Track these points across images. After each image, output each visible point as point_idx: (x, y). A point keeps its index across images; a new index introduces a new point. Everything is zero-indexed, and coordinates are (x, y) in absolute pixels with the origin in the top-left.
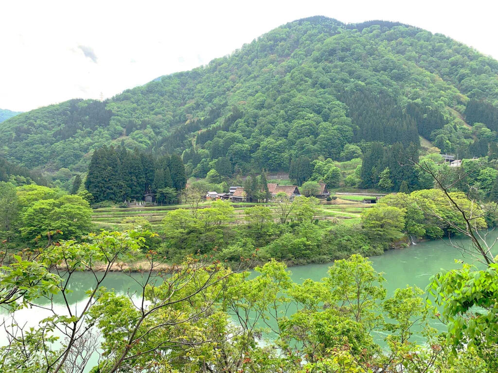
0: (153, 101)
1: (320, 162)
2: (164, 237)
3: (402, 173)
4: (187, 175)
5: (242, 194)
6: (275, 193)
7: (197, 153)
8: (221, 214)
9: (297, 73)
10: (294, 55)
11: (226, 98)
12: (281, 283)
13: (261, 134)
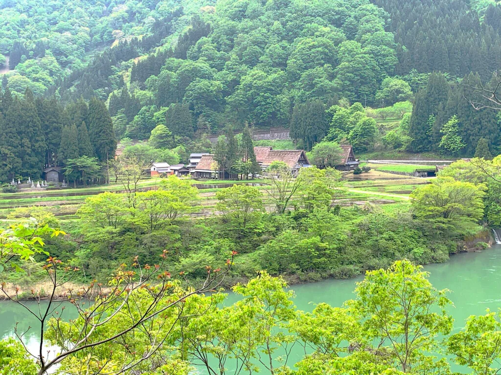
0: (55, 8)
1: (341, 109)
2: (80, 241)
3: (479, 126)
4: (118, 135)
5: (212, 166)
6: (266, 162)
7: (133, 96)
8: (177, 201)
12: (278, 310)
13: (241, 64)
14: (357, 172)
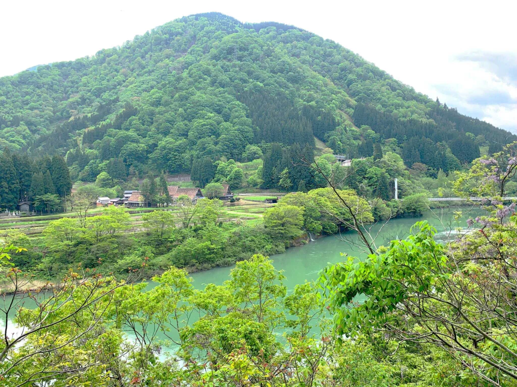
0: (27, 94)
1: (222, 163)
2: (45, 251)
3: (300, 174)
4: (73, 179)
5: (140, 199)
6: (176, 197)
7: (84, 153)
8: (115, 222)
9: (195, 70)
10: (191, 51)
11: (116, 93)
12: (182, 290)
13: (158, 134)
14: (233, 201)
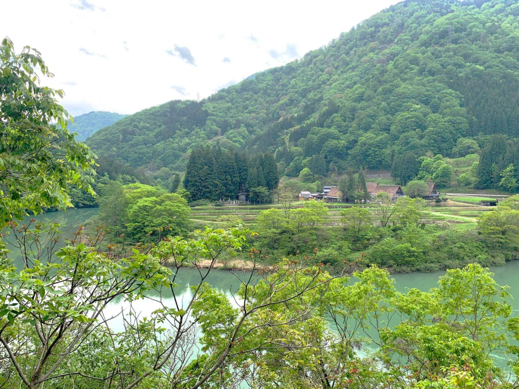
1: (427, 159)
4: (280, 174)
5: (338, 194)
6: (374, 194)
7: (289, 150)
8: (314, 215)
9: (401, 60)
10: (398, 41)
11: (321, 92)
12: (383, 291)
13: (359, 130)
14: (438, 201)
